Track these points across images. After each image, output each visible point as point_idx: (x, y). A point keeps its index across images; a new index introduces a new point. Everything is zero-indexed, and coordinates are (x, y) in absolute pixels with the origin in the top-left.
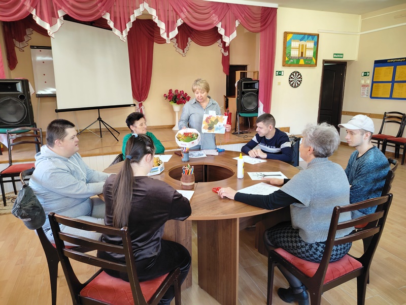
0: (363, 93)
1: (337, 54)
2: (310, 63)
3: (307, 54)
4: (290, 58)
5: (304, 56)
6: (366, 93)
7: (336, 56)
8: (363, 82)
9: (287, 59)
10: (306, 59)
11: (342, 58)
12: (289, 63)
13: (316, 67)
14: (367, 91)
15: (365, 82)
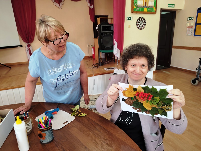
0: (189, 33)
1: (170, 4)
2: (151, 11)
3: (149, 4)
4: (137, 7)
5: (147, 5)
6: (190, 33)
7: (170, 6)
8: (188, 25)
9: (135, 7)
10: (149, 7)
11: (174, 7)
12: (136, 10)
13: (156, 14)
14: (192, 31)
15: (190, 24)
